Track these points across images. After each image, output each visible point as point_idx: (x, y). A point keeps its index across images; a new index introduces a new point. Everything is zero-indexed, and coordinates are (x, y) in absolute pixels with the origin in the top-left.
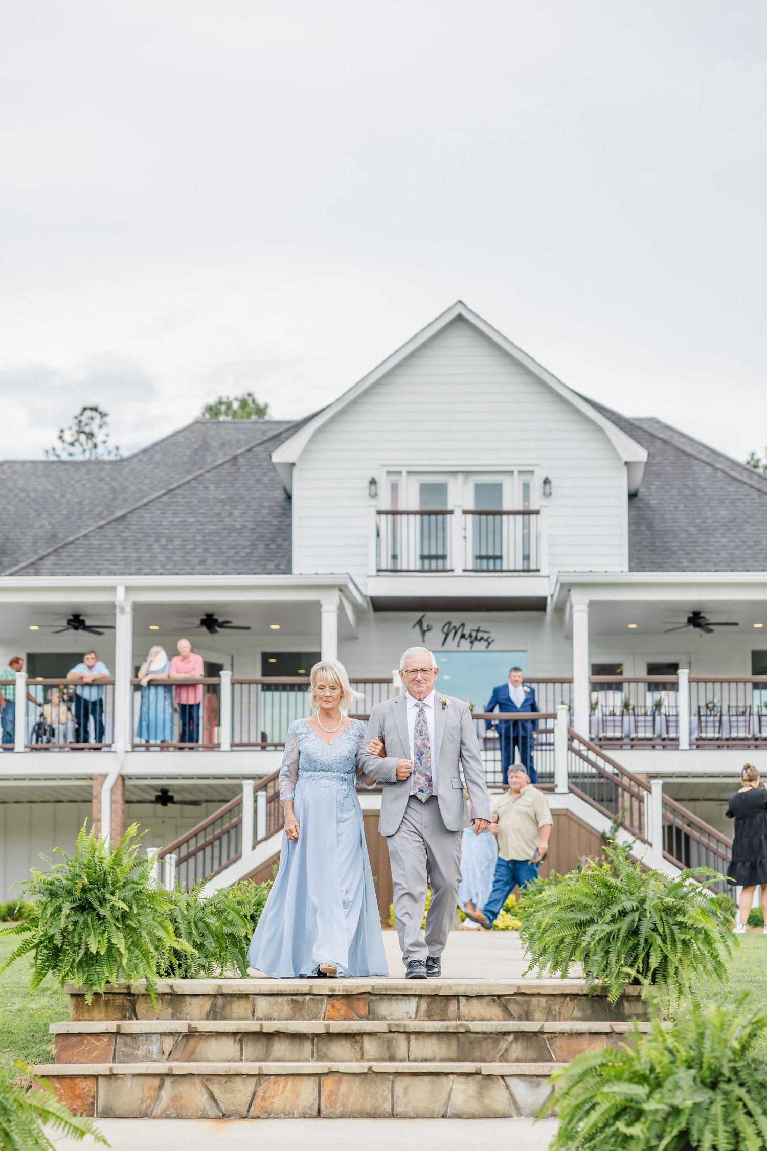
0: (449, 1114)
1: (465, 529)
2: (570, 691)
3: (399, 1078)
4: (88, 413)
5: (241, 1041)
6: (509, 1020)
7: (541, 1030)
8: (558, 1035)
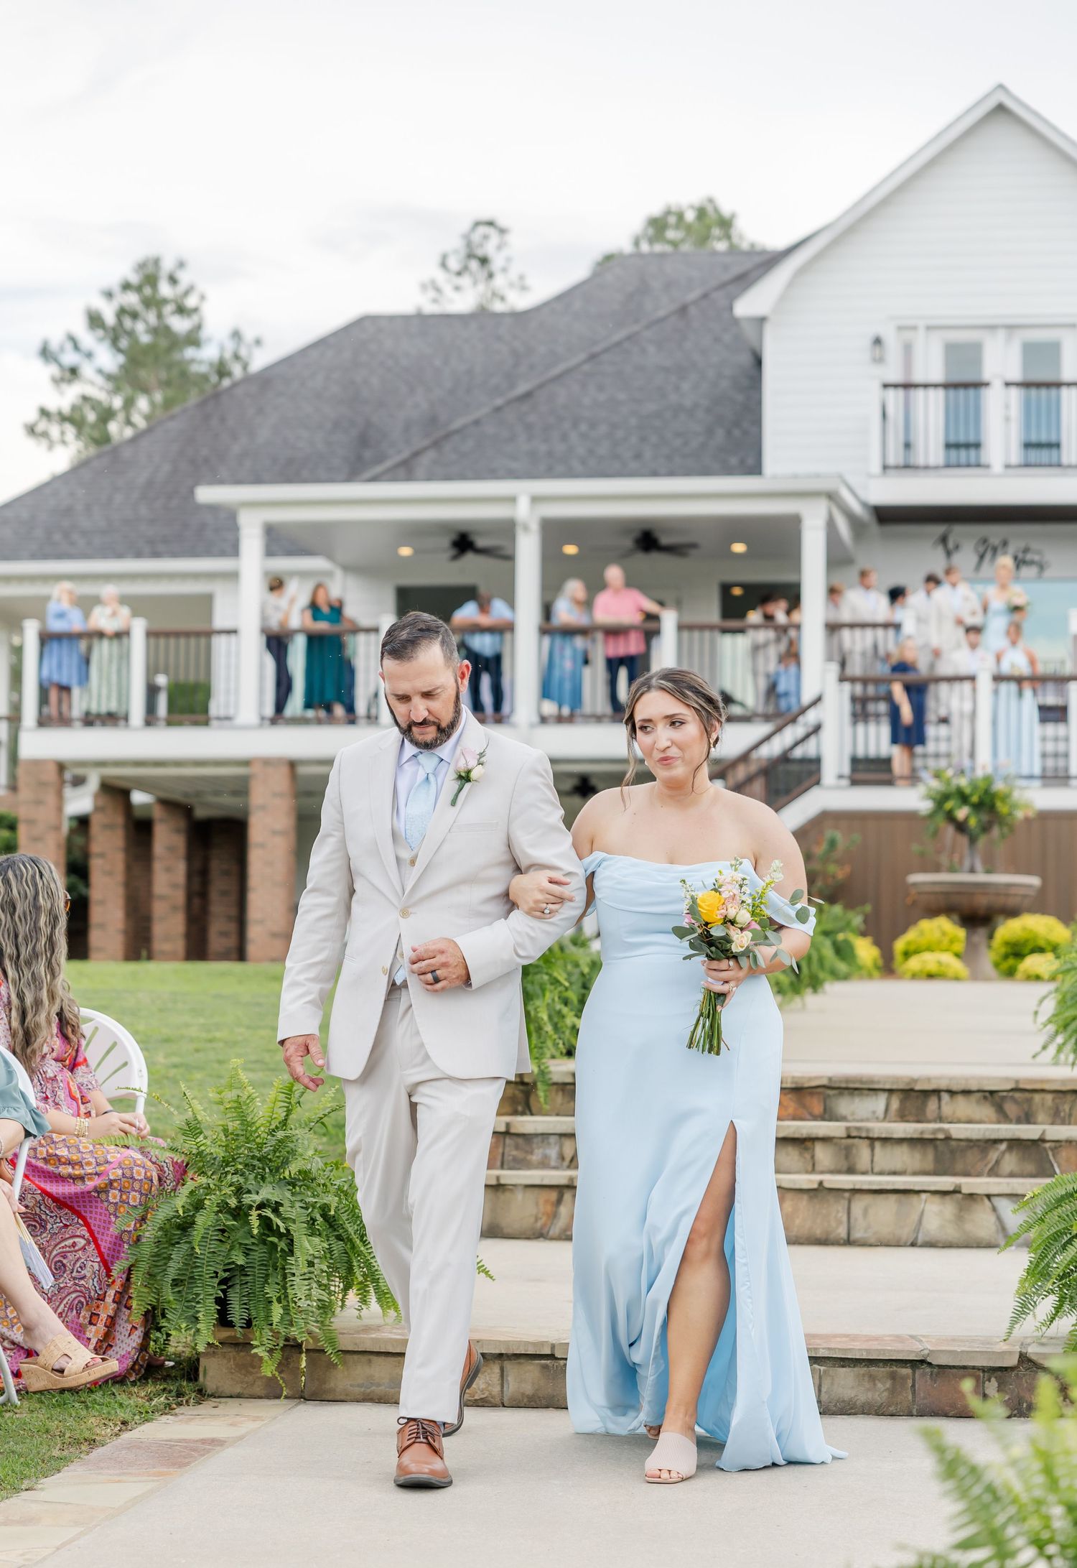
0: (920, 1241)
1: (1007, 407)
3: (858, 1196)
4: (482, 230)
6: (1005, 1122)
7: (1043, 1137)
8: (1063, 1144)
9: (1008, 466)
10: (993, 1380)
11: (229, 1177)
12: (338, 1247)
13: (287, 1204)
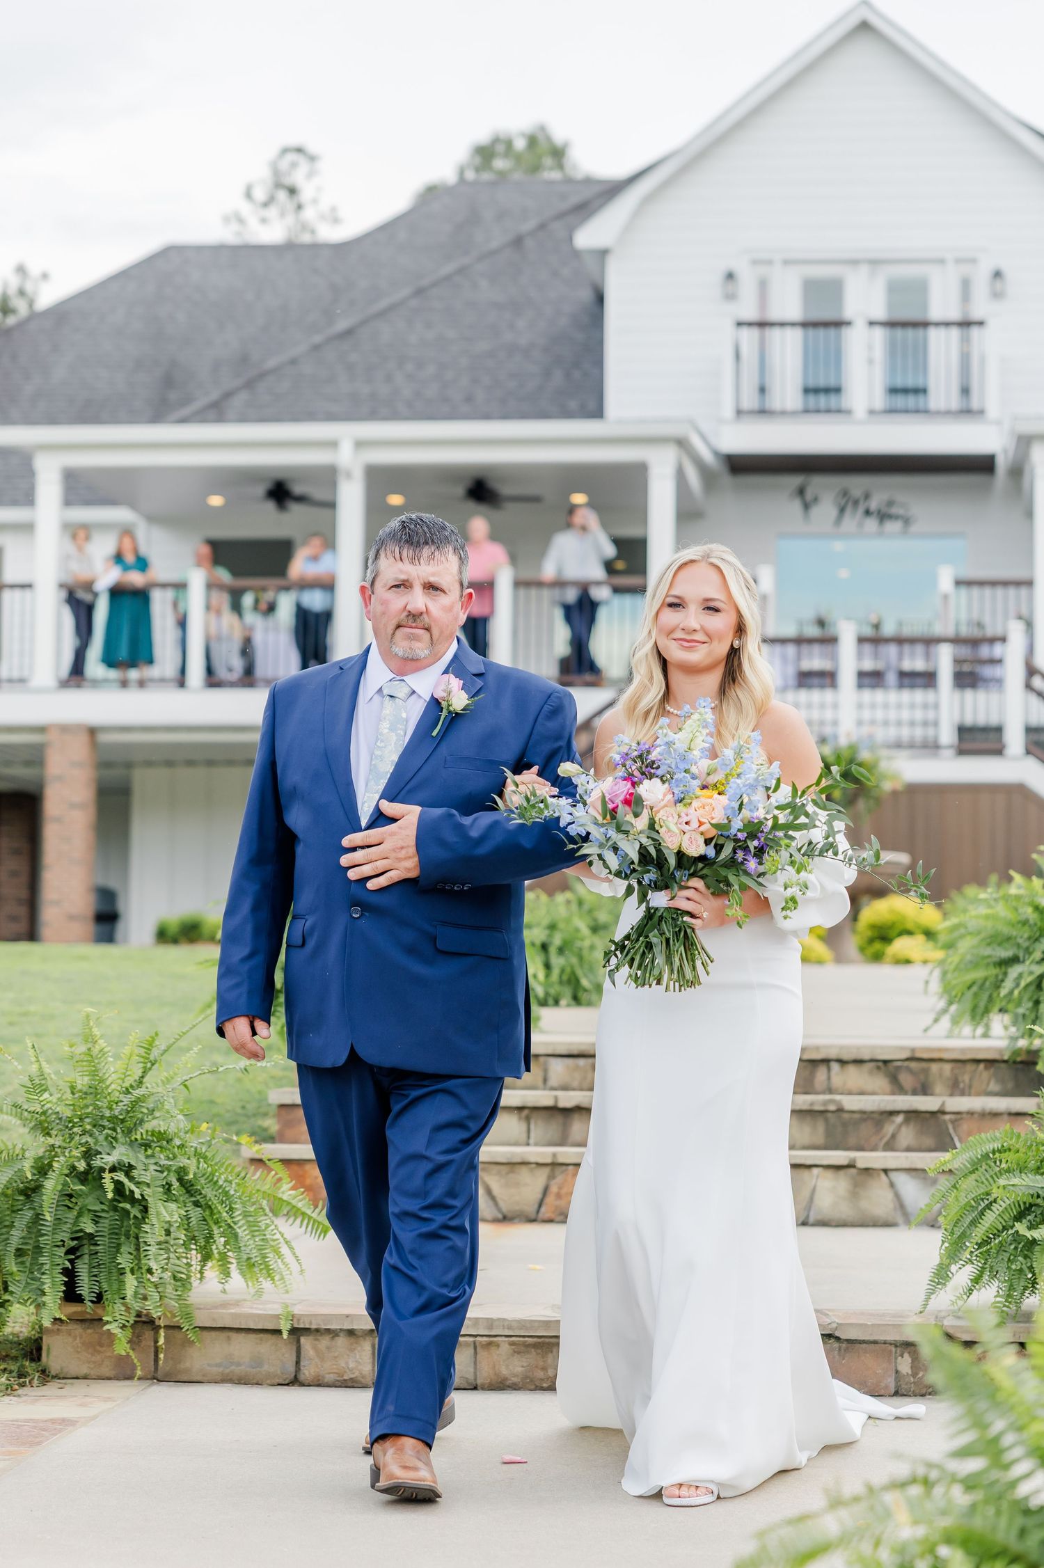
0: (811, 1220)
1: (870, 348)
2: (1031, 600)
4: (291, 157)
5: (528, 1119)
6: (900, 1094)
7: (942, 1109)
8: (964, 1116)
9: (872, 412)
10: (906, 1355)
11: (77, 1138)
12: (196, 1213)
13: (140, 1166)
